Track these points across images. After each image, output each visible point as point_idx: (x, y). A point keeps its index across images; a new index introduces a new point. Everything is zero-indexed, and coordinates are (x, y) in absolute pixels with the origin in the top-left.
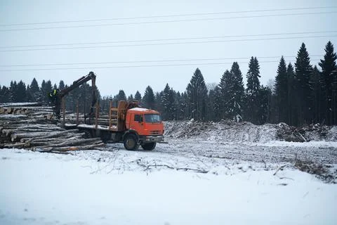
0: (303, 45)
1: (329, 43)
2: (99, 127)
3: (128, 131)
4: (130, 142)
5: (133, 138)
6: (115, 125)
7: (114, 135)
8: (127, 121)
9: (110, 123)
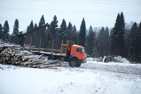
0: (43, 16)
1: (55, 16)
2: (53, 54)
3: (72, 57)
4: (73, 63)
5: (75, 61)
6: (64, 53)
7: (62, 58)
8: (72, 52)
9: (61, 52)
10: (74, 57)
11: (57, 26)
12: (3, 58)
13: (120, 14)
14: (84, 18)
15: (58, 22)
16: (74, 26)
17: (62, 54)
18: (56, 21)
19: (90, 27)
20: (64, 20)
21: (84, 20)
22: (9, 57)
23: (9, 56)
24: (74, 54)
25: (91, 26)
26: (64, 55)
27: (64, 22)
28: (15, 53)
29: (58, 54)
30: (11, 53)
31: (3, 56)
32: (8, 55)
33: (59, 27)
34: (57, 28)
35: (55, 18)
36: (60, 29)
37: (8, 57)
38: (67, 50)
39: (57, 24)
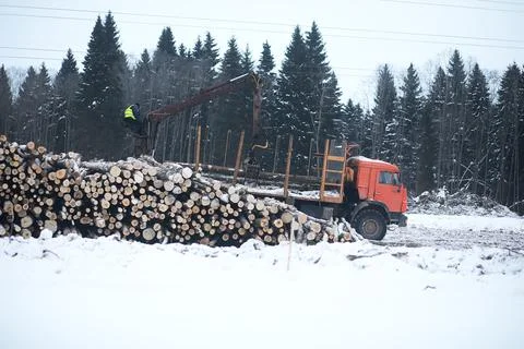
2: (291, 194)
3: (365, 204)
5: (378, 218)
7: (328, 210)
9: (323, 187)
10: (373, 206)
12: (202, 221)
17: (327, 194)
22: (234, 217)
23: (236, 214)
24: (371, 192)
26: (335, 196)
30: (235, 199)
32: (230, 212)
37: (230, 217)
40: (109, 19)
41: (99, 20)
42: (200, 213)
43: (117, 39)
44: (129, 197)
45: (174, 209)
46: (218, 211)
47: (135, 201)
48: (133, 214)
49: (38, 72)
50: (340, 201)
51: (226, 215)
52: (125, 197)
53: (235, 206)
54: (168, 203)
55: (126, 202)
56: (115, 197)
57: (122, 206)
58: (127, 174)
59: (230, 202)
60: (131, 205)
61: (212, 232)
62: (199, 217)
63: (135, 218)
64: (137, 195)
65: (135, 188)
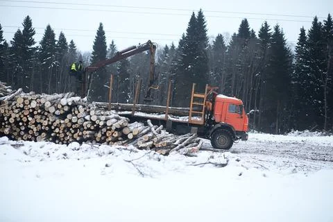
1: (28, 18)
2: (170, 118)
3: (219, 125)
7: (194, 129)
8: (217, 112)
9: (190, 114)
10: (224, 127)
11: (32, 42)
12: (73, 131)
13: (196, 15)
14: (101, 24)
15: (34, 34)
16: (72, 42)
17: (194, 118)
18: (31, 30)
19: (111, 45)
20: (49, 27)
21: (101, 27)
22: (91, 130)
23: (92, 128)
24: (223, 119)
25: (113, 42)
26: (199, 120)
27: (49, 33)
28: (106, 121)
29: (181, 119)
30: (94, 118)
31: (74, 126)
32: (89, 126)
33: (37, 45)
34: (33, 46)
35: (28, 22)
36: (40, 49)
37: (89, 129)
38: (206, 108)
39: (33, 37)
40: (200, 13)
41: (194, 14)
42: (71, 127)
43: (205, 26)
44: (26, 116)
45: (55, 124)
46: (82, 126)
47: (30, 119)
48: (29, 126)
49: (170, 48)
50: (202, 123)
51: (85, 128)
52: (25, 116)
53: (93, 123)
54: (51, 120)
55: (25, 119)
56: (17, 116)
57: (22, 122)
58: (27, 102)
59: (91, 120)
60: (28, 121)
61: (78, 139)
62: (71, 129)
63: (30, 129)
64: (32, 115)
65: (31, 111)
